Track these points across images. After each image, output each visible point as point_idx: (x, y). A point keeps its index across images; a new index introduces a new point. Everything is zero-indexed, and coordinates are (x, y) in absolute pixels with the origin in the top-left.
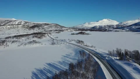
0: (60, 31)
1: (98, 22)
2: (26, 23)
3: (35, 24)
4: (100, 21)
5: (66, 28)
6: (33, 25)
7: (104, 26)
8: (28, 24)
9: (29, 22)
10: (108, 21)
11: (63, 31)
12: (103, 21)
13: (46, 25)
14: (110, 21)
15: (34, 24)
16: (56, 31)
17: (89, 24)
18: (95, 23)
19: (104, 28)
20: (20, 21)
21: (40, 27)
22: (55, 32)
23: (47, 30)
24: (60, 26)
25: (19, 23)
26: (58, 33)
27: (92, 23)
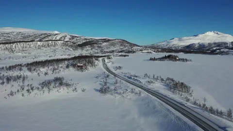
0: (129, 52)
1: (197, 38)
2: (73, 37)
3: (88, 41)
4: (201, 36)
5: (139, 46)
6: (84, 41)
7: (209, 44)
8: (77, 40)
9: (77, 37)
10: (216, 35)
11: (134, 52)
12: (207, 36)
13: (105, 42)
14: (219, 36)
15: (86, 39)
16: (121, 52)
17: (180, 40)
18: (190, 39)
19: (207, 48)
20: (63, 35)
21: (95, 45)
22: (120, 54)
23: (105, 50)
24: (128, 43)
25: (61, 38)
26: (125, 56)
27: (185, 38)
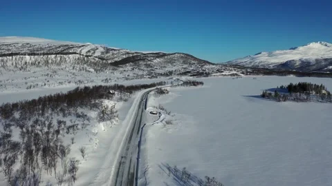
0: (199, 74)
1: (295, 51)
2: (108, 51)
3: (131, 55)
4: (301, 49)
5: (213, 64)
6: (124, 57)
7: (317, 60)
8: (113, 54)
9: (115, 50)
10: (324, 47)
11: (207, 75)
12: (310, 49)
13: (158, 57)
14: (329, 49)
15: (128, 53)
16: (185, 73)
17: (270, 55)
19: (314, 67)
20: (93, 46)
21: (141, 62)
22: (184, 78)
24: (195, 59)
25: (89, 51)
26: (195, 84)
27: (277, 52)
